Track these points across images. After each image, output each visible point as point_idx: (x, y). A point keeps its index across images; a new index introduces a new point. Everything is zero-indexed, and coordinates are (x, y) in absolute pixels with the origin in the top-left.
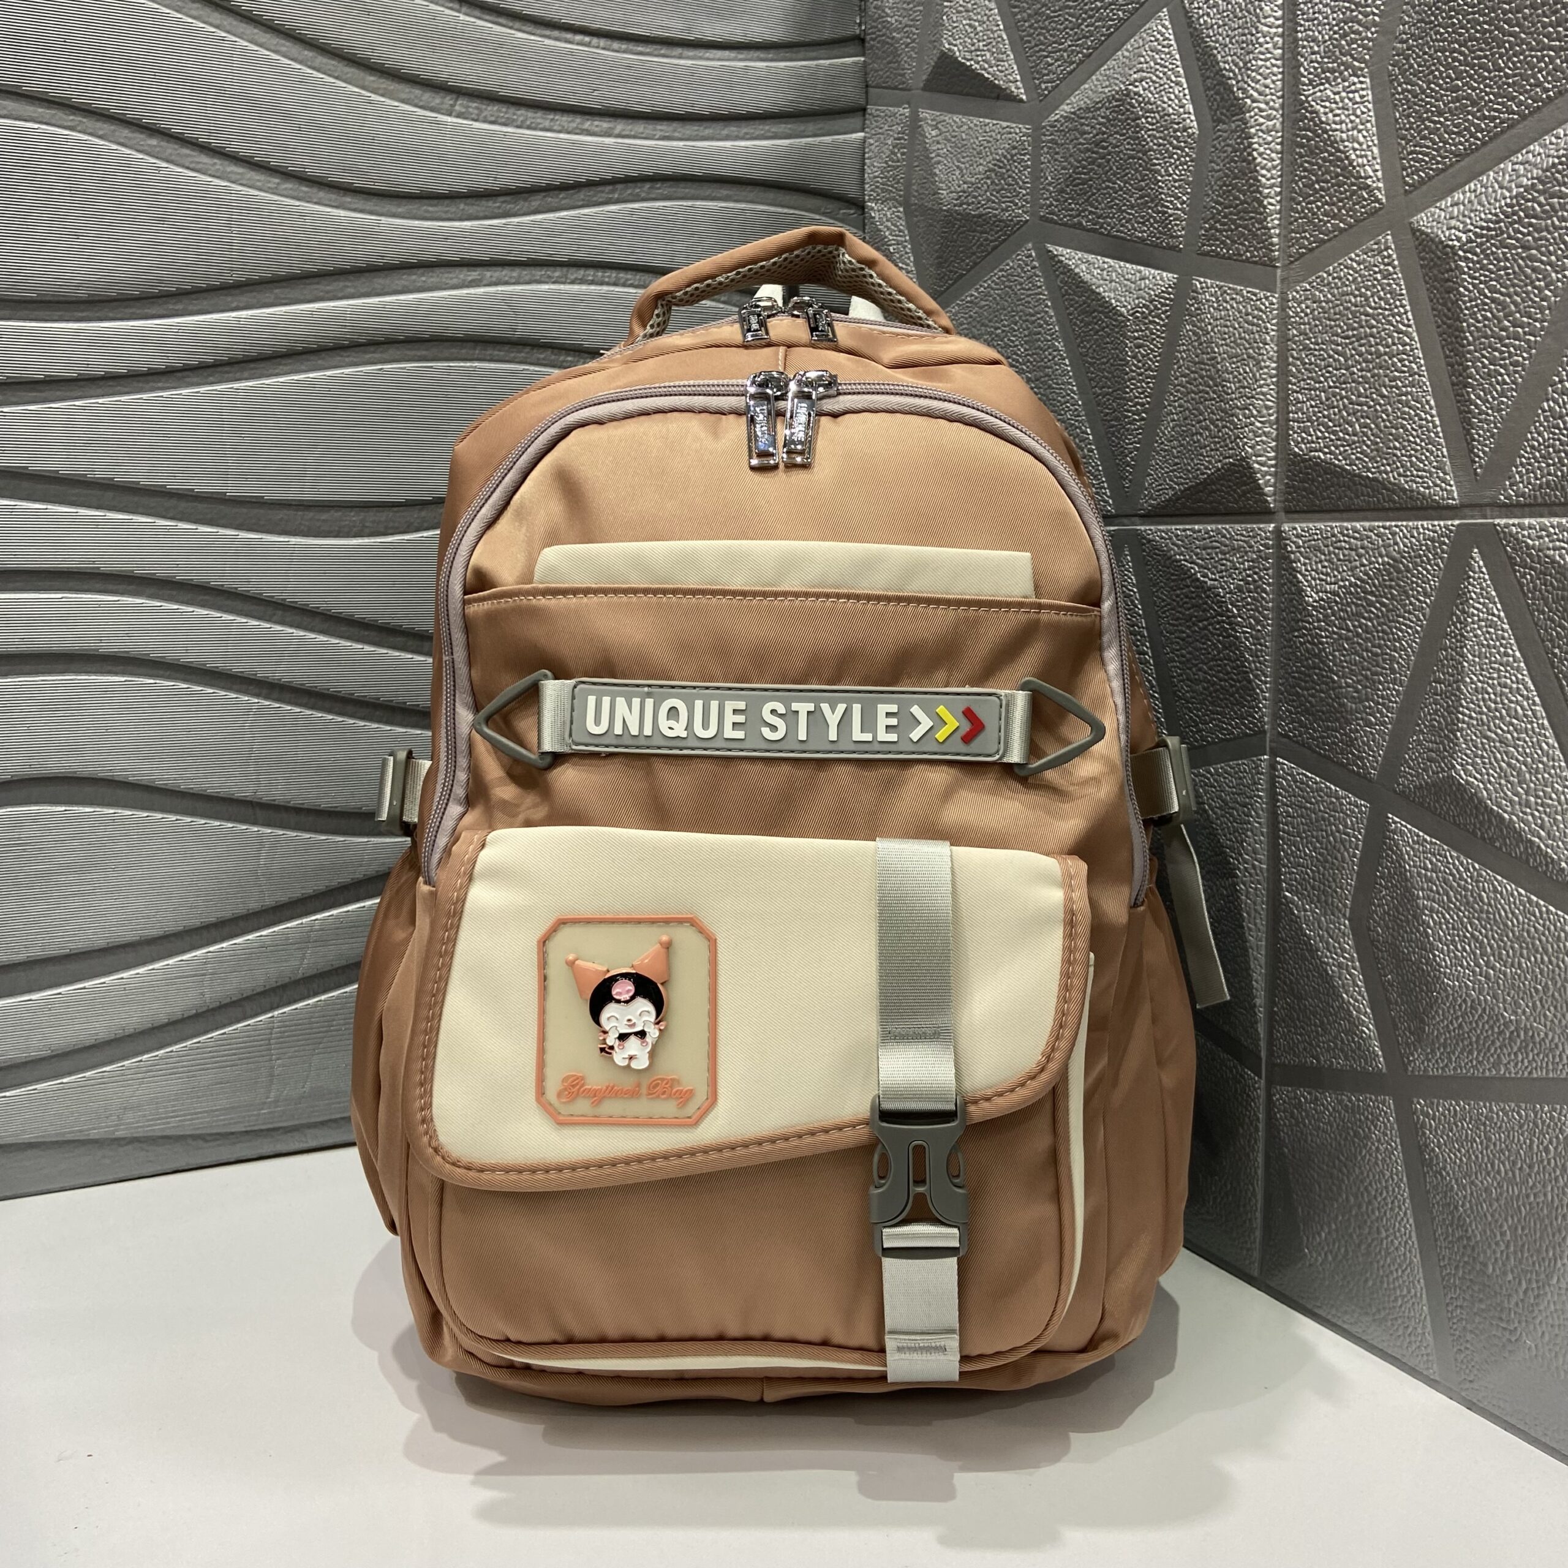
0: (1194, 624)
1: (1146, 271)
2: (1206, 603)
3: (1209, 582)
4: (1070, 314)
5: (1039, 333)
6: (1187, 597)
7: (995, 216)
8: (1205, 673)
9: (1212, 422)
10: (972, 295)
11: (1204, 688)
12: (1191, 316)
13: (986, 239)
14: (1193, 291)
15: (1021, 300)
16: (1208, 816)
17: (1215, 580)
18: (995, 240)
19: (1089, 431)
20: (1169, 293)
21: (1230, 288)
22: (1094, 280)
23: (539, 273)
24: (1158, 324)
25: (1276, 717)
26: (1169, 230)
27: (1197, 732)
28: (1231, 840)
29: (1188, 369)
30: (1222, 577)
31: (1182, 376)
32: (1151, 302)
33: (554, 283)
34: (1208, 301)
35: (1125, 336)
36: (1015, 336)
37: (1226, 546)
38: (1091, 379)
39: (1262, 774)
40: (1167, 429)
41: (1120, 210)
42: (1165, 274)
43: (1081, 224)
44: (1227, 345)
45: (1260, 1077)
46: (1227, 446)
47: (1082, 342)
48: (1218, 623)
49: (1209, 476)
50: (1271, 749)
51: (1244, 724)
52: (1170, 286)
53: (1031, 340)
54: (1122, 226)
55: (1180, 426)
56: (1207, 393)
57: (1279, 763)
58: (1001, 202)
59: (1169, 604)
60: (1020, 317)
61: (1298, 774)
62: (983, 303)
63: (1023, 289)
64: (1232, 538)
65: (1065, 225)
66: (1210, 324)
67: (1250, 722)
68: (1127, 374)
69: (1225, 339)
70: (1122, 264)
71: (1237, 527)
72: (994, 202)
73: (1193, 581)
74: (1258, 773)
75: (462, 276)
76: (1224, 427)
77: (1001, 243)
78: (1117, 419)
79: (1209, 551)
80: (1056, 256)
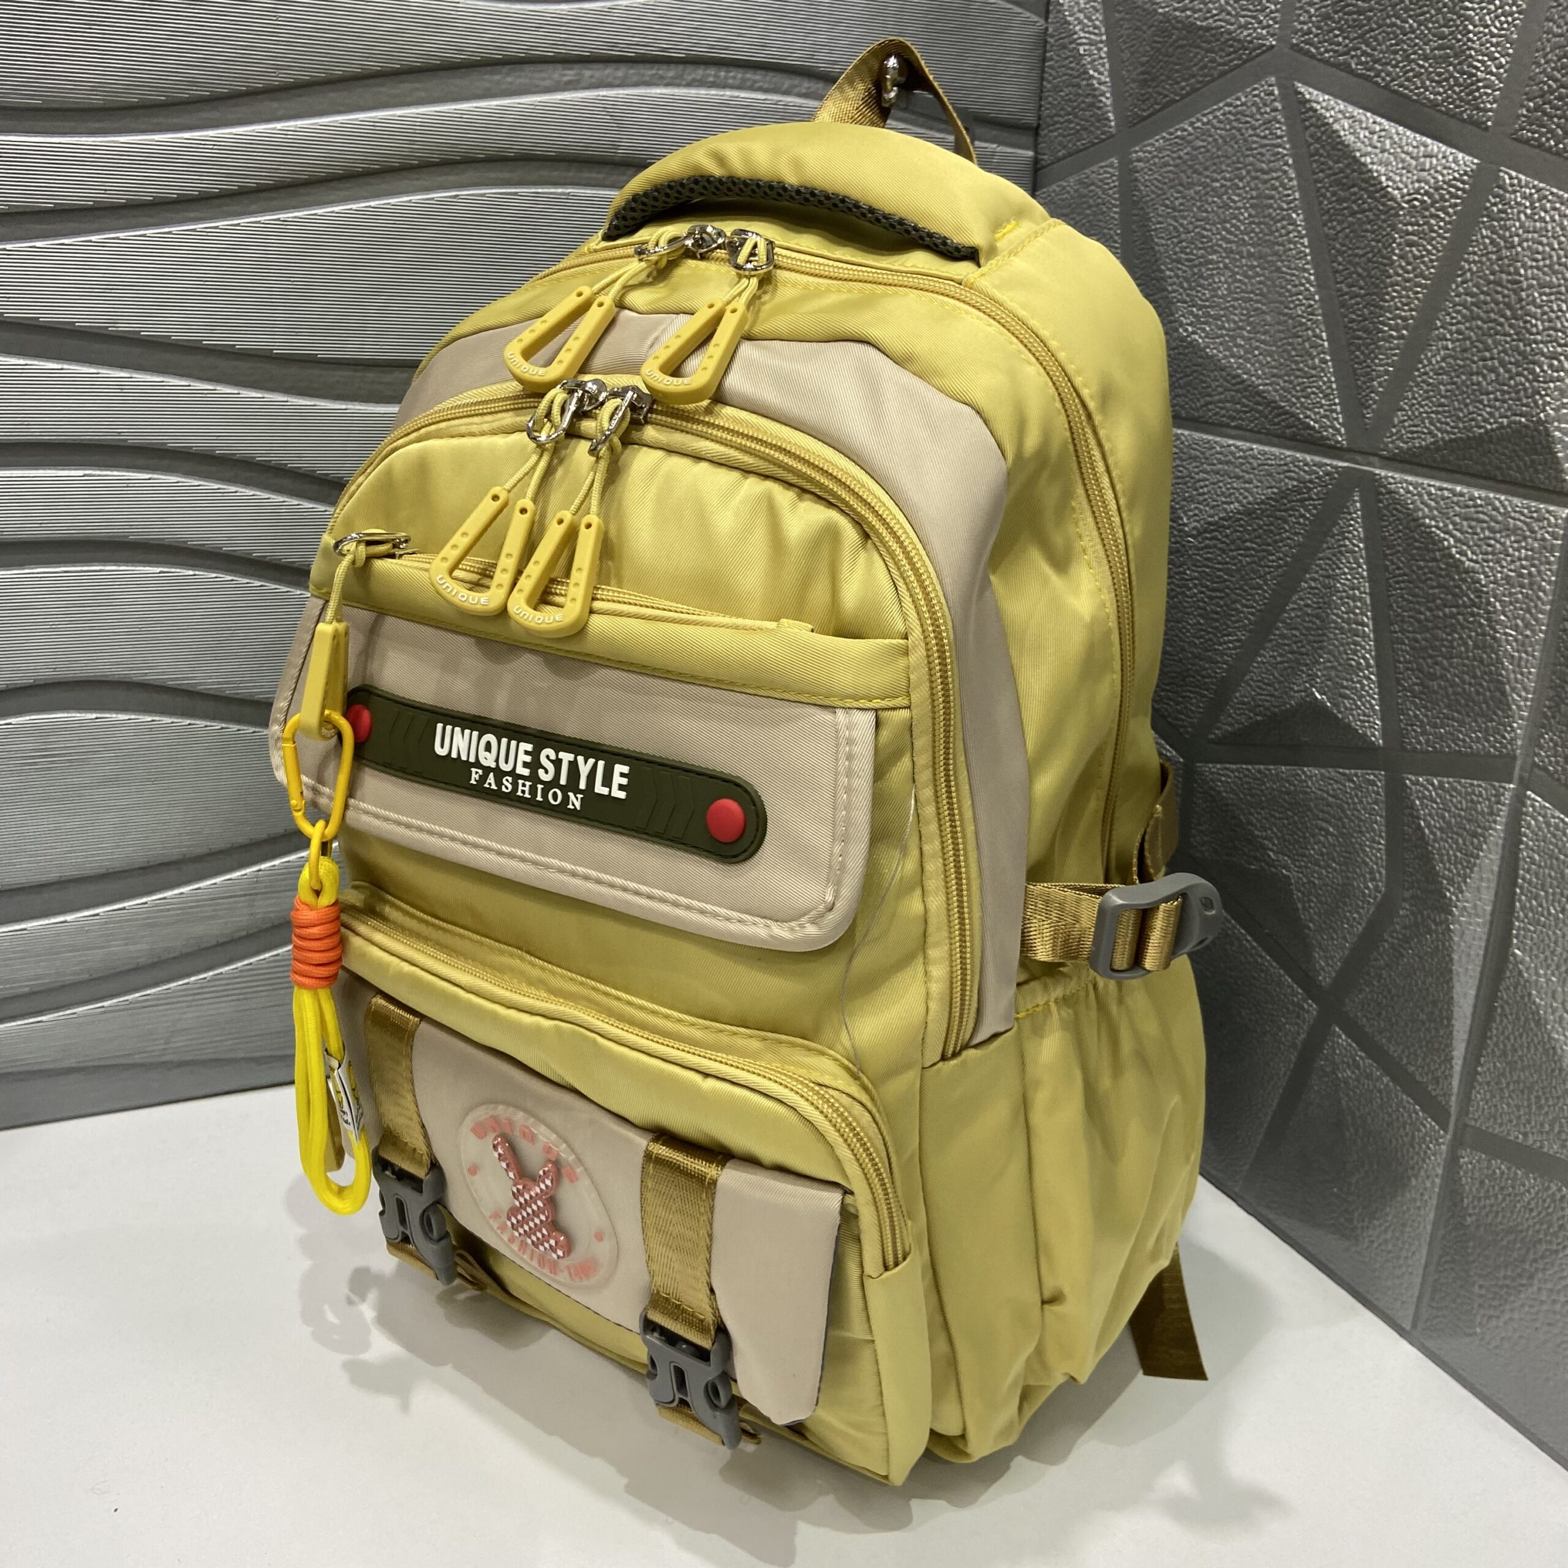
0: (1438, 608)
1: (1434, 146)
2: (1459, 587)
3: (1467, 563)
4: (1317, 181)
5: (1272, 197)
6: (1432, 573)
7: (1230, 33)
8: (1444, 668)
9: (1503, 364)
10: (1185, 130)
11: (1439, 686)
12: (1491, 218)
13: (1213, 61)
14: (1499, 187)
15: (1252, 149)
16: (1423, 833)
17: (1476, 562)
18: (1224, 64)
19: (1324, 334)
20: (1463, 182)
21: (1552, 193)
22: (1359, 144)
23: (649, 72)
24: (1442, 220)
25: (1534, 741)
26: (1475, 99)
27: (1422, 734)
28: (1450, 870)
29: (1478, 288)
30: (1487, 561)
31: (1467, 294)
32: (1437, 189)
33: (667, 85)
34: (1517, 203)
35: (1394, 228)
36: (1239, 195)
37: (1497, 522)
38: (1337, 272)
39: (1504, 805)
40: (1434, 357)
41: (1407, 58)
42: (1460, 155)
43: (1349, 65)
44: (1538, 268)
45: (1446, 1132)
46: (1519, 399)
47: (1331, 221)
48: (1473, 614)
49: (1487, 431)
50: (1521, 778)
51: (1488, 741)
52: (1466, 173)
53: (1260, 204)
54: (1408, 80)
55: (1455, 358)
56: (1501, 325)
57: (1529, 798)
58: (1237, 15)
59: (1405, 575)
60: (1248, 172)
61: (1554, 817)
62: (1201, 144)
63: (1258, 136)
64: (1506, 514)
65: (1326, 62)
66: (1518, 235)
67: (1496, 741)
68: (1390, 277)
69: (1537, 261)
70: (1401, 129)
71: (1516, 501)
72: (1229, 13)
73: (1444, 556)
74: (1498, 802)
75: (556, 76)
76: (1519, 374)
77: (1232, 70)
78: (1366, 330)
79: (1473, 523)
80: (1309, 101)
